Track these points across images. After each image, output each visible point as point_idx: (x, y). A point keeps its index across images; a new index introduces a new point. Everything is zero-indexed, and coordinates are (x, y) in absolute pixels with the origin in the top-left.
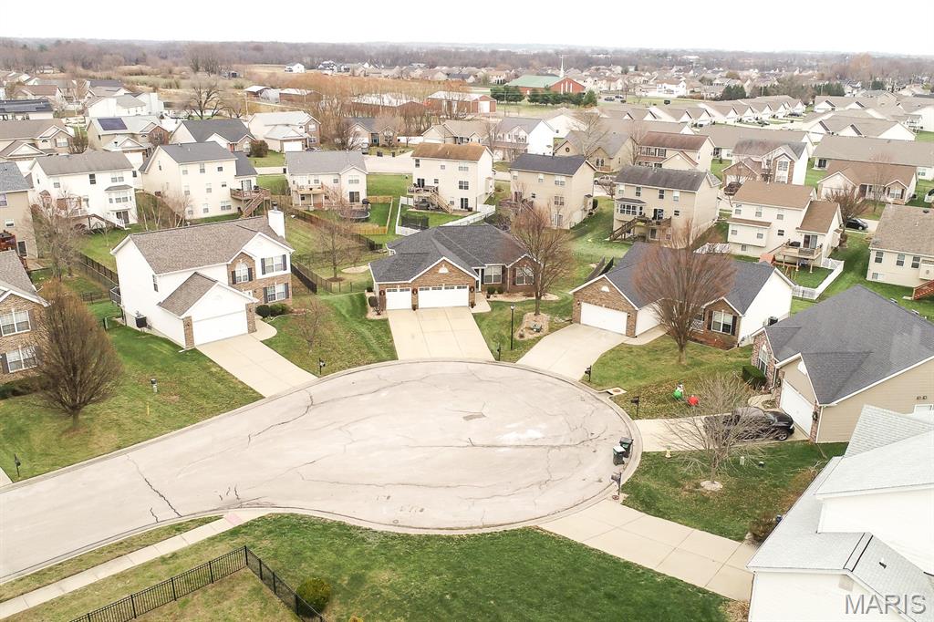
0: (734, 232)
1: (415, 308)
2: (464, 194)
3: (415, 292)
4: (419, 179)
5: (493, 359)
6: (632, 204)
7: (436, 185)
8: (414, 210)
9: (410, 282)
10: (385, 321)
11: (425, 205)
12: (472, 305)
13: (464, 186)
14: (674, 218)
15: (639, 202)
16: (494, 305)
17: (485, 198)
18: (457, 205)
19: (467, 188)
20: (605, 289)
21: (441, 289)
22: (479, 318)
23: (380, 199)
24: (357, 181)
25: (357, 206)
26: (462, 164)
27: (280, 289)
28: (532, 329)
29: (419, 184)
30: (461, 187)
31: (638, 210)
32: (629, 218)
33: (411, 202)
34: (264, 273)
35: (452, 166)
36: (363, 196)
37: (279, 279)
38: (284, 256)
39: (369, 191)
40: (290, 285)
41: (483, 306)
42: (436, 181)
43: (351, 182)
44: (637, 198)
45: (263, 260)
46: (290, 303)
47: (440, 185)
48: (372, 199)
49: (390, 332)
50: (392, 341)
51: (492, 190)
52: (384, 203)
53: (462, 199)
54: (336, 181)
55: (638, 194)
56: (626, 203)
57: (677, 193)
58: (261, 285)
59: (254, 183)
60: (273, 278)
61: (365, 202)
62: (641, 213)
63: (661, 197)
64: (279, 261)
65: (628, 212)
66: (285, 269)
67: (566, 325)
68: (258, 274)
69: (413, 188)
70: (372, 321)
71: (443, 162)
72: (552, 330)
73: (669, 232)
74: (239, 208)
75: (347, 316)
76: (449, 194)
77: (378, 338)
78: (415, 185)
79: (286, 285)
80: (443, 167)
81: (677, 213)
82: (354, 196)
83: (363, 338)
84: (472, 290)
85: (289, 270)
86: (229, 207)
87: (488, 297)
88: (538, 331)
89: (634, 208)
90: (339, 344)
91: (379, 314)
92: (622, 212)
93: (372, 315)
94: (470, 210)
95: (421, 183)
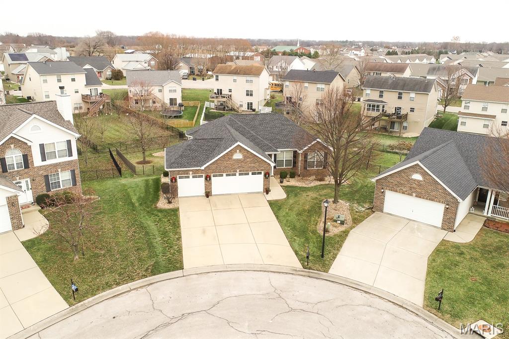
0: (464, 124)
1: (208, 194)
2: (249, 99)
3: (208, 178)
4: (218, 90)
5: (298, 265)
6: (376, 104)
7: (230, 93)
8: (215, 111)
9: (203, 168)
10: (175, 211)
11: (223, 107)
12: (267, 191)
13: (249, 94)
14: (410, 114)
15: (382, 102)
16: (289, 190)
17: (264, 103)
18: (245, 108)
19: (251, 95)
20: (417, 177)
21: (235, 175)
22: (275, 206)
23: (191, 103)
24: (175, 91)
25: (175, 108)
26: (249, 78)
27: (65, 177)
28: (336, 221)
29: (218, 93)
30: (247, 95)
31: (381, 108)
32: (375, 114)
33: (213, 105)
34: (44, 159)
35: (241, 79)
36: (179, 101)
37: (63, 166)
38: (69, 142)
39: (183, 98)
40: (77, 172)
41: (278, 193)
42: (230, 91)
43: (170, 91)
44: (381, 99)
45: (42, 147)
46: (78, 191)
47: (233, 93)
48: (185, 103)
49: (179, 227)
50: (179, 239)
51: (268, 97)
52: (194, 106)
53: (248, 103)
54: (160, 91)
55: (381, 96)
56: (372, 103)
57: (413, 95)
58: (41, 172)
59: (100, 91)
60: (56, 166)
61: (181, 105)
62: (383, 110)
63: (400, 98)
64: (64, 147)
65: (373, 110)
66: (71, 155)
67: (368, 215)
68: (37, 161)
69: (214, 95)
70: (161, 211)
71: (235, 77)
72: (357, 221)
73: (405, 124)
74: (88, 109)
75: (137, 204)
76: (240, 100)
77: (164, 234)
78: (215, 93)
79: (73, 172)
80: (235, 81)
81: (412, 110)
82: (173, 101)
83: (147, 234)
84: (267, 175)
85: (75, 156)
86: (81, 108)
87: (281, 182)
88: (342, 223)
89: (378, 106)
90: (117, 244)
91: (170, 202)
92: (368, 109)
93: (162, 204)
94: (254, 110)
95: (220, 92)
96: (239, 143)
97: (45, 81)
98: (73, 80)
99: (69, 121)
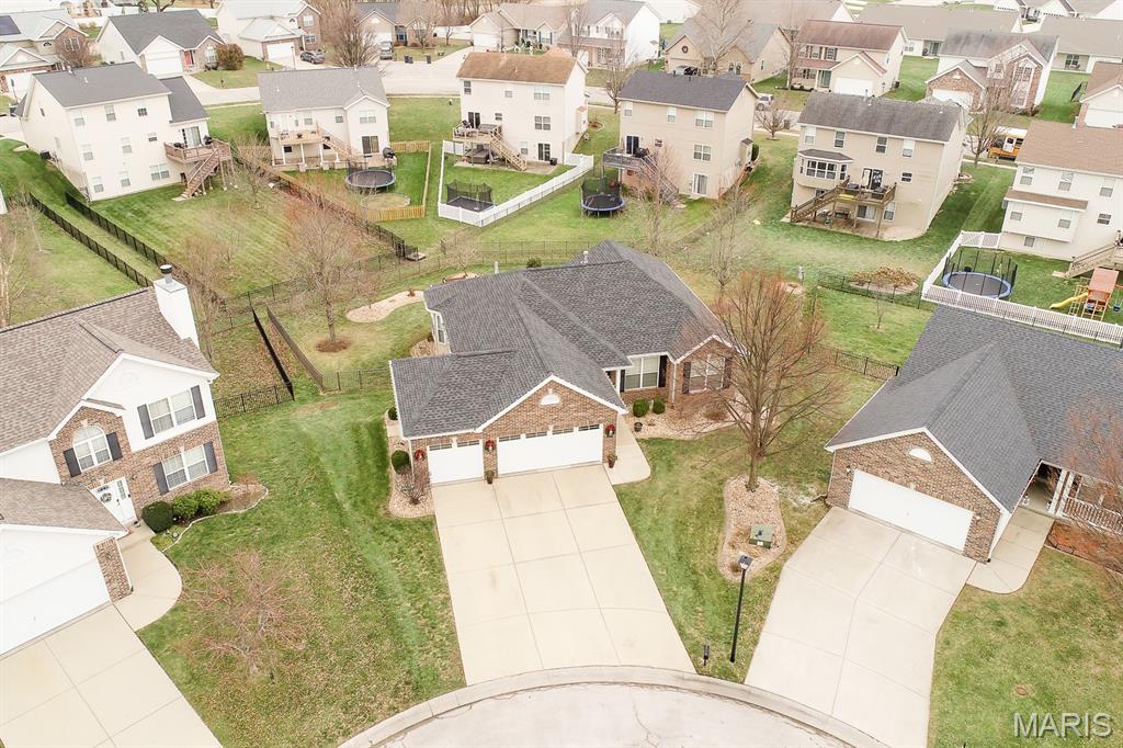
0: (1017, 216)
1: (490, 477)
2: (543, 137)
3: (489, 446)
4: (471, 114)
5: (686, 665)
6: (828, 161)
7: (498, 123)
8: (465, 164)
9: (479, 430)
10: (428, 523)
11: (483, 156)
12: (611, 461)
13: (542, 124)
14: (902, 185)
15: (841, 157)
17: (574, 142)
18: (533, 155)
19: (547, 127)
20: (921, 454)
21: (544, 434)
22: (629, 497)
23: (412, 145)
24: (373, 120)
25: (376, 161)
26: (541, 88)
27: (194, 457)
28: (753, 542)
29: (471, 120)
30: (538, 126)
31: (838, 172)
32: (827, 184)
33: (460, 151)
34: (149, 433)
35: (524, 92)
36: (384, 143)
37: (188, 440)
38: (196, 390)
39: (395, 132)
40: (217, 445)
41: (634, 465)
42: (498, 117)
43: (363, 120)
44: (838, 150)
45: (143, 411)
46: (221, 485)
47: (504, 123)
48: (398, 146)
49: (442, 570)
50: (446, 602)
51: (584, 128)
52: (417, 153)
53: (540, 145)
54: (340, 120)
55: (839, 144)
56: (818, 160)
57: (909, 144)
58: (146, 461)
59: (204, 132)
60: (173, 442)
61: (389, 154)
62: (842, 177)
63: (881, 149)
64: (188, 401)
65: (821, 174)
66: (201, 413)
67: (819, 518)
68: (136, 441)
69: (461, 129)
70: (399, 525)
71: (509, 86)
72: (795, 536)
73: (889, 208)
74: (183, 175)
75: (347, 506)
76: (520, 138)
77: (415, 590)
78: (465, 122)
79: (209, 447)
80: (508, 94)
81: (907, 177)
82: (369, 144)
83: (381, 592)
84: (610, 430)
85: (211, 416)
86: (166, 174)
87: (637, 428)
88: (767, 546)
89: (831, 167)
90: (325, 621)
91: (415, 501)
92: (810, 173)
93: (398, 506)
94: (553, 163)
95: (475, 120)
96: (553, 377)
97: (80, 122)
98: (143, 112)
99: (189, 341)
